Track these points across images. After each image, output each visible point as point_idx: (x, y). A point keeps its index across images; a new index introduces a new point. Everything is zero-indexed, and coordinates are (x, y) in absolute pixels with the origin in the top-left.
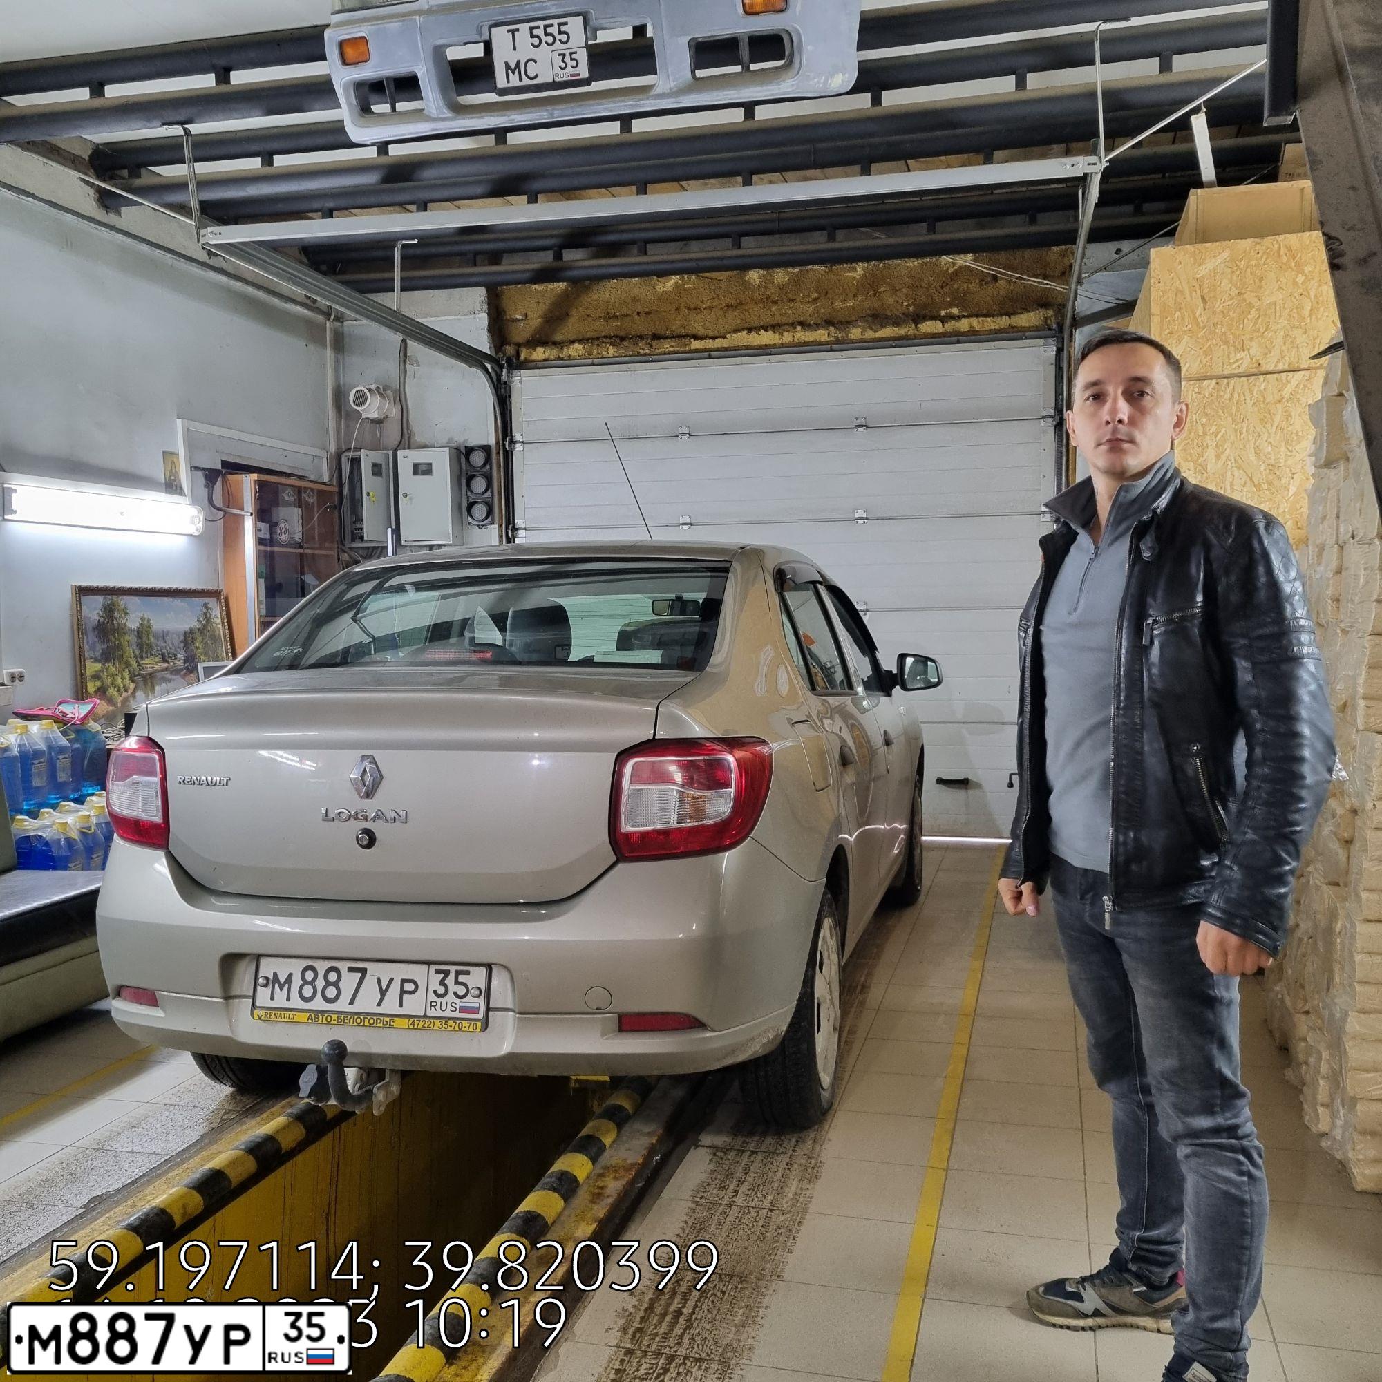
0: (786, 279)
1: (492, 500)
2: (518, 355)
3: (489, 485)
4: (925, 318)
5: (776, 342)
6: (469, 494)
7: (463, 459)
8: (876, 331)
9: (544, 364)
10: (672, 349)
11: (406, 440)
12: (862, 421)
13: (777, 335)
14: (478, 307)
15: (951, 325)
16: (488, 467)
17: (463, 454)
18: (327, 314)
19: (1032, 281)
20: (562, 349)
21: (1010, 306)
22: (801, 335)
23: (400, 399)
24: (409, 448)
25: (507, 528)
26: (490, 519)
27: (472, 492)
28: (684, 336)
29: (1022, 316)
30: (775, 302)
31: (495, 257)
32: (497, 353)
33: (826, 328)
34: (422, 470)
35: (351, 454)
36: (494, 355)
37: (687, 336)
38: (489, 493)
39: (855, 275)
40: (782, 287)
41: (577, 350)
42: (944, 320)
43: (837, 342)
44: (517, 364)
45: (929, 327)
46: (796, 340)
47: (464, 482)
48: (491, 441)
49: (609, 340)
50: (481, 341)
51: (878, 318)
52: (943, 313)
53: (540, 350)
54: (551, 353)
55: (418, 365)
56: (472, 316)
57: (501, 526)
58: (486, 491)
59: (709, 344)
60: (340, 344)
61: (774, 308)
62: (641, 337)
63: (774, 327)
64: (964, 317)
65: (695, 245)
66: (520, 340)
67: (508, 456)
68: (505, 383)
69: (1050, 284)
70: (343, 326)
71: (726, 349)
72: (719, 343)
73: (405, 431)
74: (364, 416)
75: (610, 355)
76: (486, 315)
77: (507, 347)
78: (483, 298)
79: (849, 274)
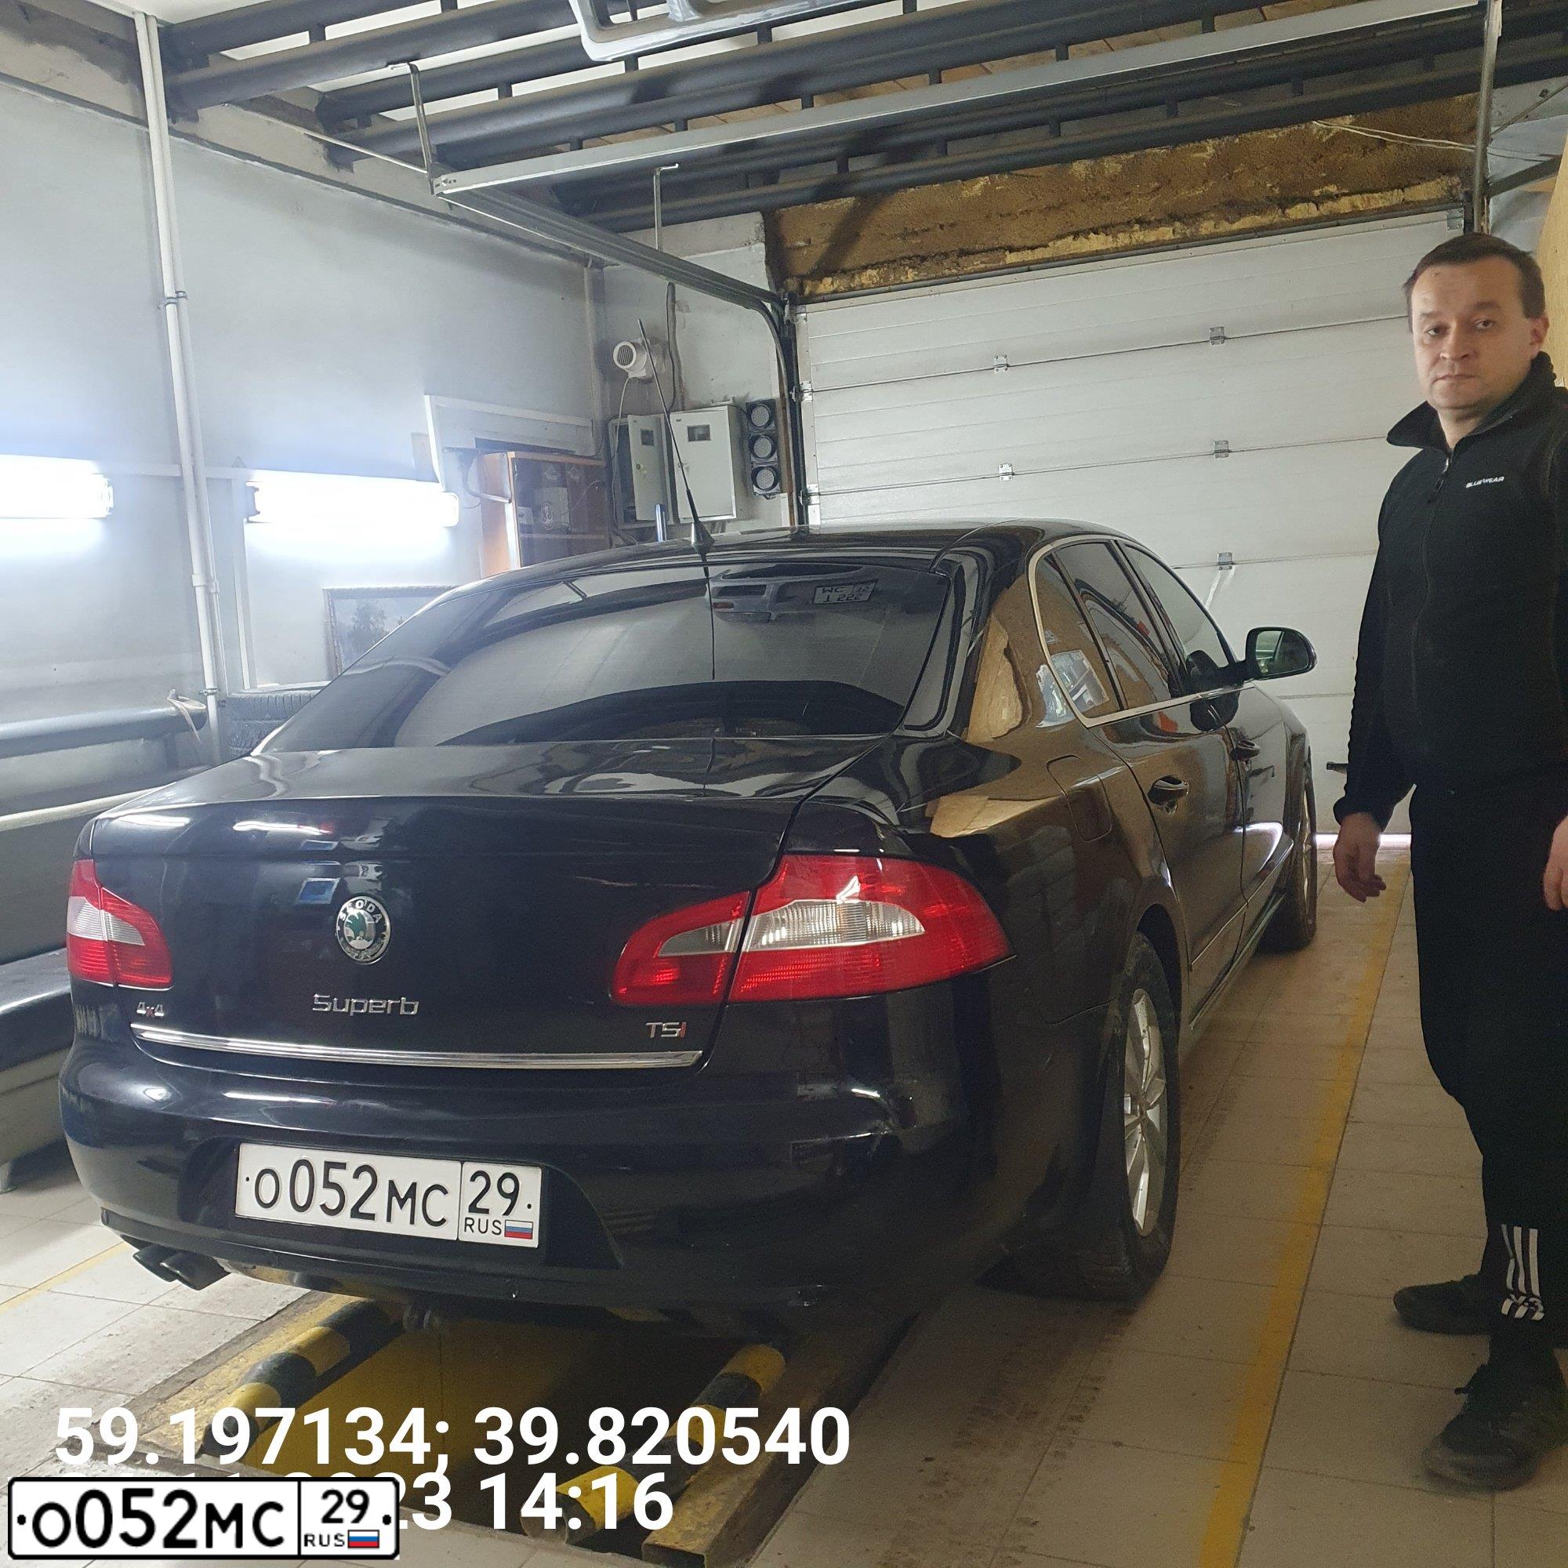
0: (1120, 167)
1: (779, 466)
2: (802, 287)
4: (1294, 201)
5: (1109, 246)
6: (753, 459)
7: (744, 417)
8: (1233, 222)
9: (835, 296)
10: (983, 266)
11: (680, 402)
12: (1218, 333)
13: (1110, 238)
14: (753, 236)
15: (1327, 207)
16: (773, 425)
17: (742, 412)
18: (583, 260)
19: (1430, 143)
20: (853, 275)
21: (1402, 176)
22: (1140, 236)
23: (670, 351)
24: (683, 409)
25: (798, 494)
26: (778, 487)
27: (756, 456)
28: (996, 249)
29: (1419, 187)
30: (1107, 198)
31: (770, 176)
32: (777, 290)
33: (1169, 224)
34: (699, 434)
35: (618, 421)
36: (774, 292)
37: (1001, 248)
38: (775, 456)
39: (1204, 155)
40: (1114, 179)
41: (870, 277)
42: (1318, 202)
43: (1184, 238)
44: (801, 299)
45: (1299, 211)
46: (1134, 241)
47: (746, 444)
48: (776, 394)
49: (907, 262)
50: (759, 278)
51: (1234, 207)
52: (1317, 192)
53: (829, 280)
54: (840, 282)
55: (688, 311)
56: (747, 248)
57: (790, 495)
58: (772, 454)
59: (1028, 256)
60: (600, 293)
61: (1106, 204)
62: (946, 255)
63: (1105, 229)
64: (1345, 195)
65: (1006, 138)
66: (805, 271)
67: (795, 408)
68: (788, 323)
69: (1454, 145)
70: (602, 272)
71: (1048, 260)
72: (1039, 254)
73: (678, 390)
74: (631, 376)
75: (910, 279)
76: (763, 245)
77: (789, 281)
78: (758, 225)
79: (1197, 155)
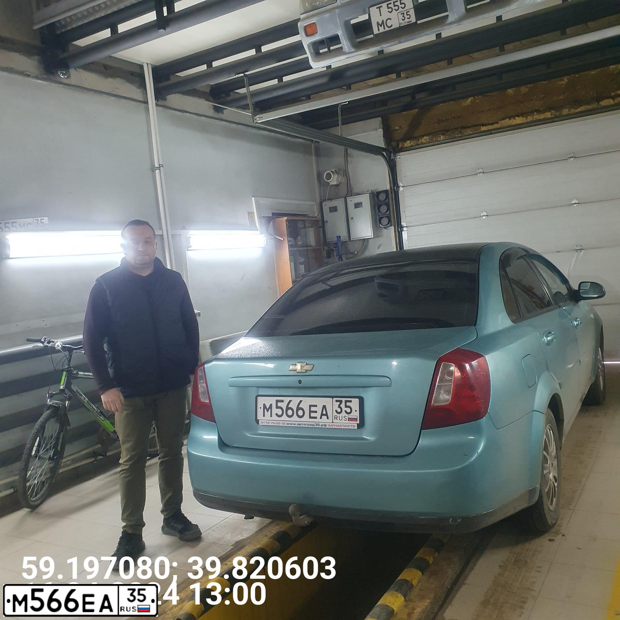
0: (527, 89)
1: (390, 215)
2: (398, 146)
3: (388, 209)
4: (603, 98)
5: (524, 121)
6: (379, 214)
7: (376, 197)
8: (576, 109)
9: (410, 148)
10: (471, 132)
11: (350, 193)
12: (572, 155)
13: (524, 118)
14: (378, 126)
15: (618, 100)
16: (387, 200)
18: (312, 141)
20: (418, 140)
22: (537, 117)
23: (346, 174)
24: (351, 196)
25: (398, 227)
26: (390, 224)
27: (380, 212)
28: (477, 125)
30: (522, 102)
31: (384, 103)
32: (388, 147)
33: (549, 111)
34: (358, 205)
37: (479, 125)
38: (388, 212)
39: (563, 82)
40: (525, 95)
41: (426, 139)
42: (614, 98)
43: (556, 117)
44: (398, 150)
45: (605, 102)
46: (534, 119)
47: (377, 208)
48: (388, 188)
49: (440, 133)
50: (380, 142)
51: (577, 103)
52: (613, 94)
53: (409, 142)
54: (413, 143)
55: (353, 158)
56: (375, 131)
57: (395, 227)
58: (387, 211)
59: (490, 127)
60: (318, 154)
61: (522, 105)
62: (456, 129)
63: (522, 115)
66: (399, 139)
67: (396, 194)
68: (393, 159)
70: (319, 144)
71: (499, 129)
73: (349, 188)
74: (331, 184)
75: (442, 140)
76: (382, 130)
77: (393, 143)
78: (380, 122)
79: (560, 83)
